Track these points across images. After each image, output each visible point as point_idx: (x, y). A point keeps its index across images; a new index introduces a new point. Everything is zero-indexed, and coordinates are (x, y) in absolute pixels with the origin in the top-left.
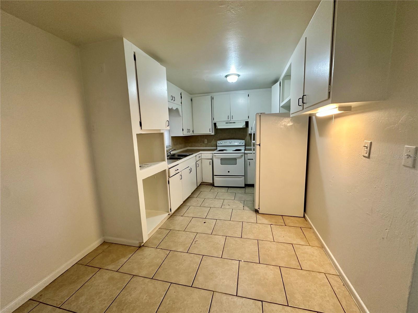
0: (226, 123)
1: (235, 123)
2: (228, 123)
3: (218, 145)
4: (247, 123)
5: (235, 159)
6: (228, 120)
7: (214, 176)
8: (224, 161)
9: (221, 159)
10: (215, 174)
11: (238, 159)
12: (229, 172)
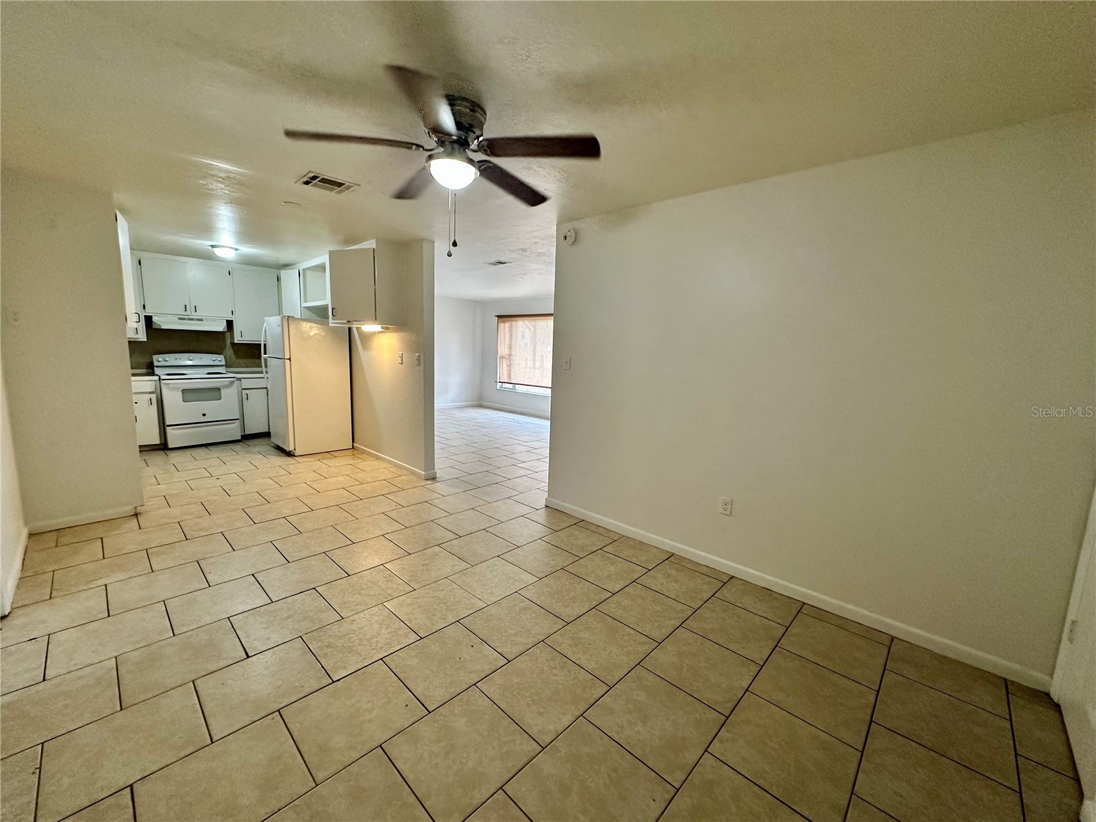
0: (180, 319)
1: (201, 320)
2: (185, 319)
3: (156, 363)
4: (230, 324)
5: (219, 389)
6: (185, 313)
7: (168, 428)
8: (190, 394)
9: (183, 391)
10: (168, 423)
11: (224, 388)
12: (204, 415)
